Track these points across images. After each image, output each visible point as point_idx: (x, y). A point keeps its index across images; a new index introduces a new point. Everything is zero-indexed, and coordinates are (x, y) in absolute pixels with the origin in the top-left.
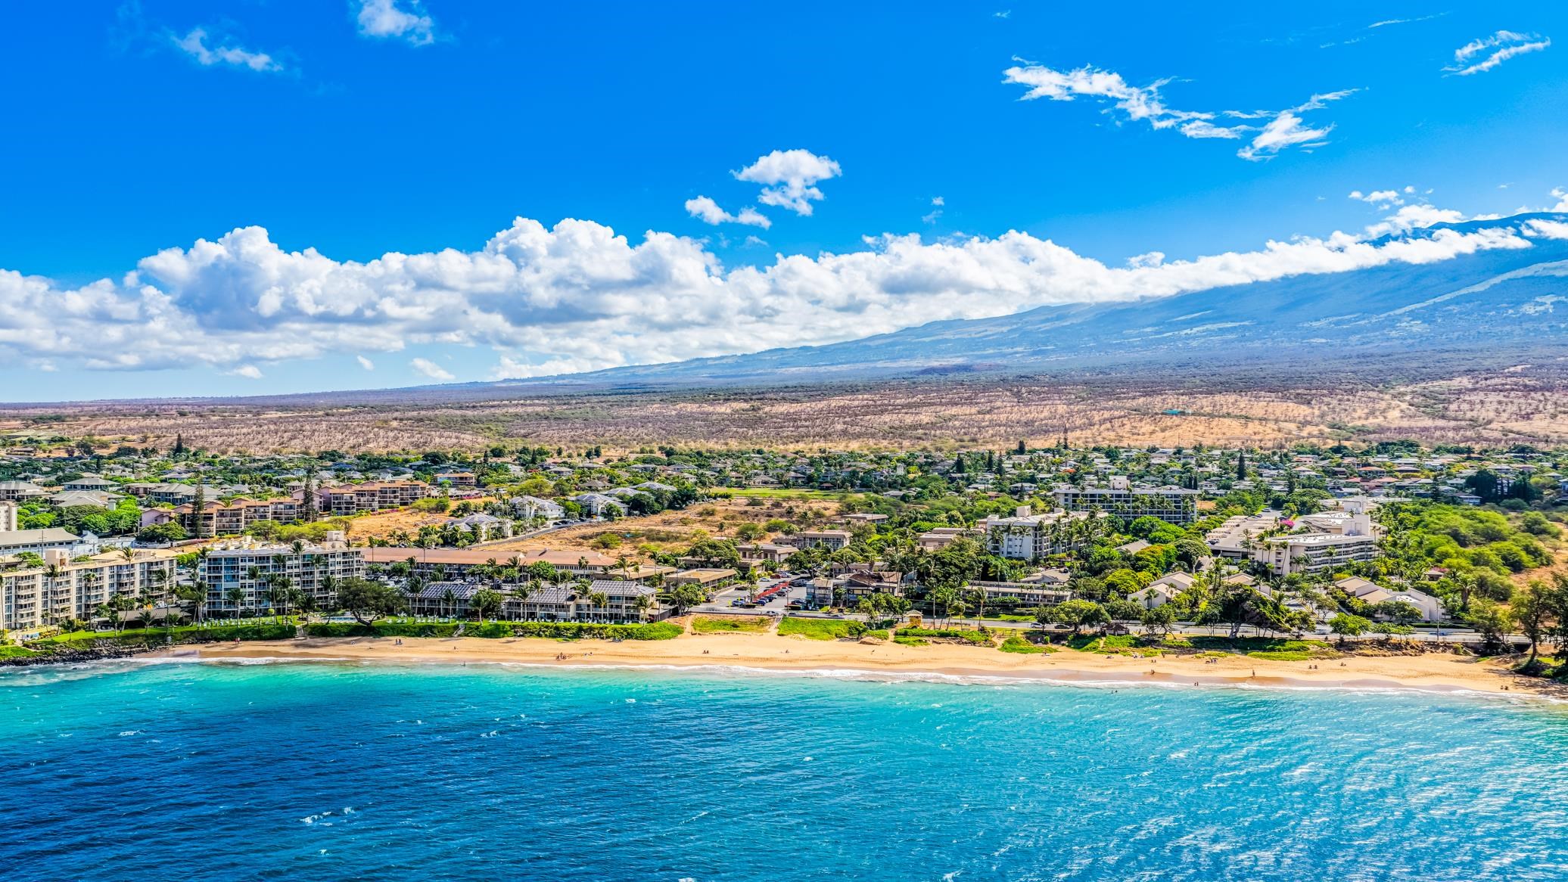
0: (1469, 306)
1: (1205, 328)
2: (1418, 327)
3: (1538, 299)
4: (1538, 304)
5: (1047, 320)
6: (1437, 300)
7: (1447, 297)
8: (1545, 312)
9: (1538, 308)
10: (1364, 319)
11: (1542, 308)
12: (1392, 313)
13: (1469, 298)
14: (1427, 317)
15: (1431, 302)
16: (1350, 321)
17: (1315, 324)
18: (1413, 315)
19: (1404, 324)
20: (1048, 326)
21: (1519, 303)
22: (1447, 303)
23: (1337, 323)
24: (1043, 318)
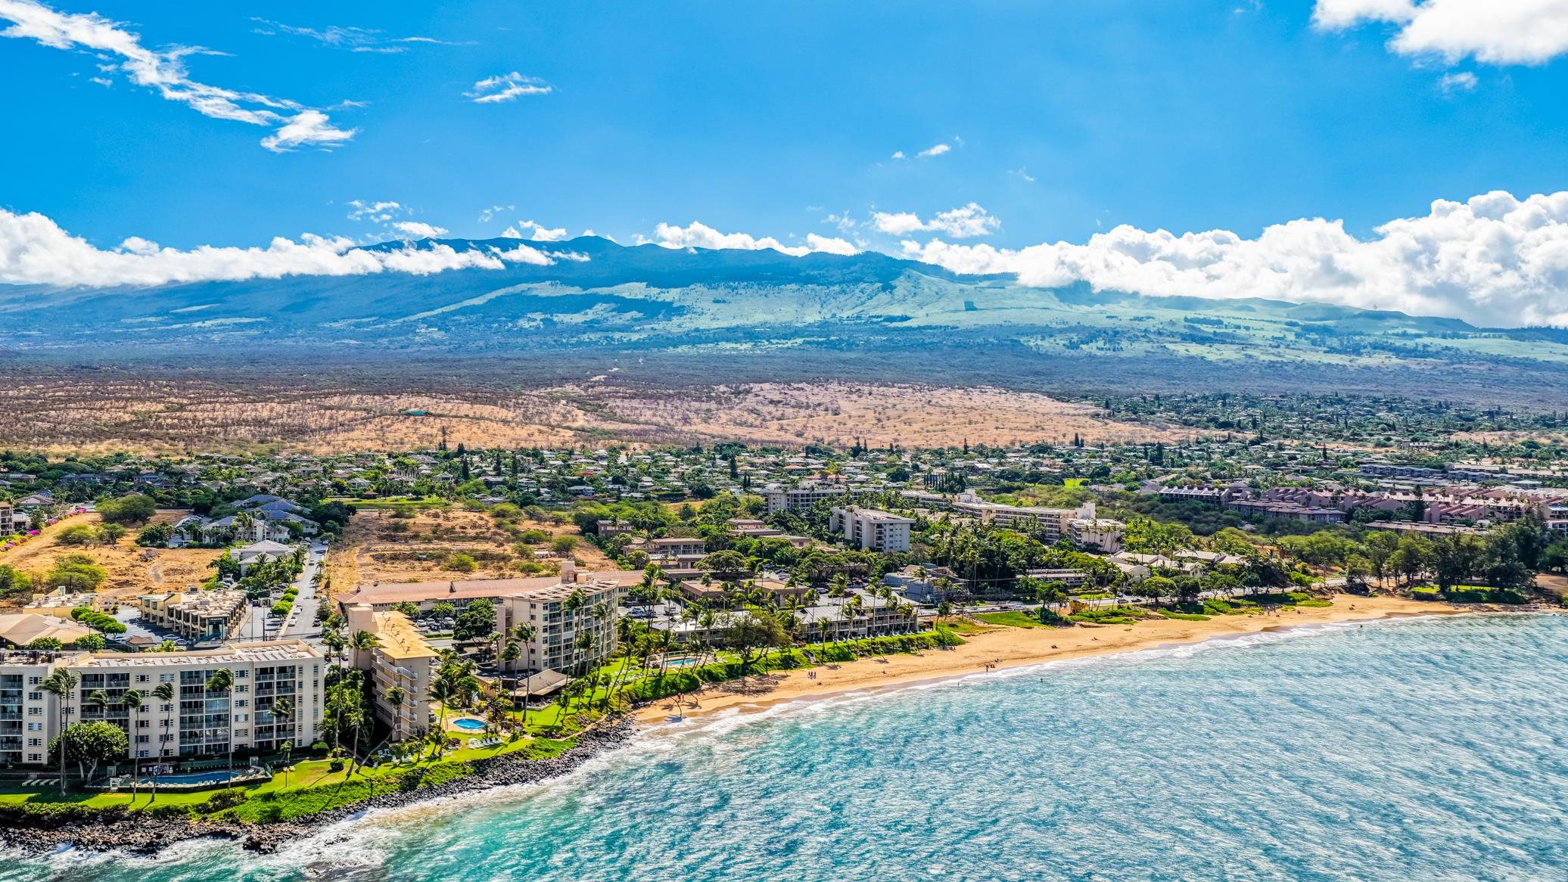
0: (474, 317)
1: (219, 321)
2: (436, 334)
3: (529, 315)
4: (530, 319)
5: (13, 301)
6: (446, 309)
7: (452, 307)
8: (538, 327)
9: (532, 324)
10: (381, 323)
11: (534, 324)
12: (406, 319)
13: (473, 310)
14: (442, 323)
15: (439, 311)
16: (368, 324)
17: (334, 325)
18: (429, 323)
19: (423, 330)
20: (16, 308)
21: (514, 318)
22: (453, 313)
23: (357, 325)
24: (10, 297)
